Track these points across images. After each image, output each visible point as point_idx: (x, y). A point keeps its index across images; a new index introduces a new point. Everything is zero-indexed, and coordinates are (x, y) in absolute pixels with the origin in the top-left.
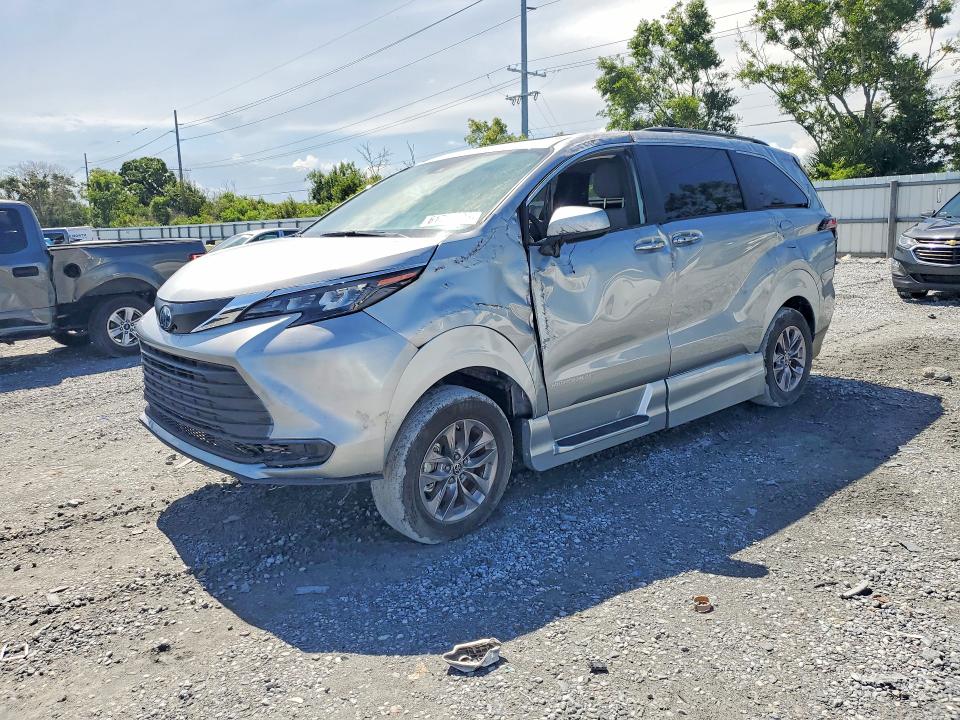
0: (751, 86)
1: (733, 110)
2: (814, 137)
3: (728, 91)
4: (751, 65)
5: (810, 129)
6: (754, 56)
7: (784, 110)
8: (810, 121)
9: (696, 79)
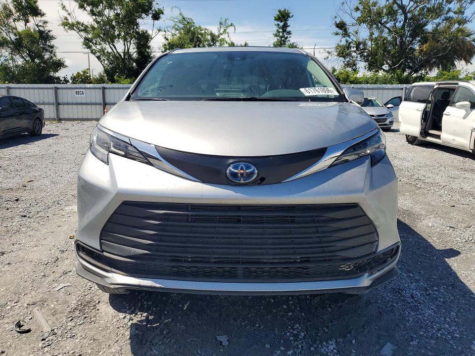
0: (69, 31)
1: (53, 42)
2: (101, 62)
3: (49, 31)
4: (66, 19)
5: (98, 58)
6: (69, 14)
7: (84, 46)
8: (98, 54)
9: (27, 21)
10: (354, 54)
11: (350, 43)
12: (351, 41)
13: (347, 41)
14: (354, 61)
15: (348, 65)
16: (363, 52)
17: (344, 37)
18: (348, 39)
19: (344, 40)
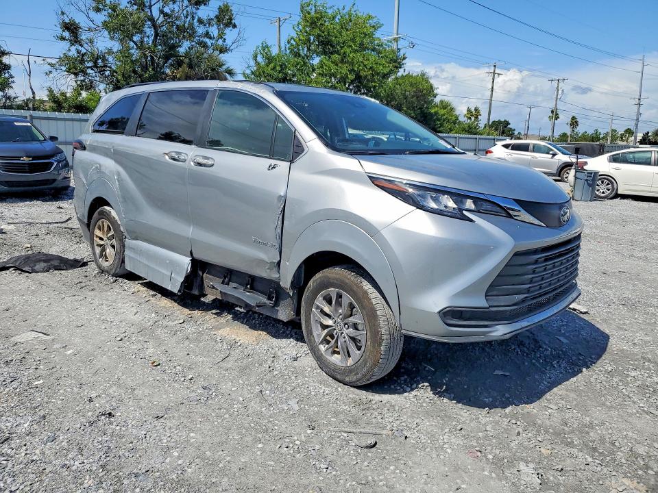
10: (90, 71)
11: (83, 55)
12: (84, 51)
13: (78, 52)
14: (91, 81)
15: (81, 87)
16: (104, 70)
17: (73, 44)
18: (80, 48)
19: (73, 48)
